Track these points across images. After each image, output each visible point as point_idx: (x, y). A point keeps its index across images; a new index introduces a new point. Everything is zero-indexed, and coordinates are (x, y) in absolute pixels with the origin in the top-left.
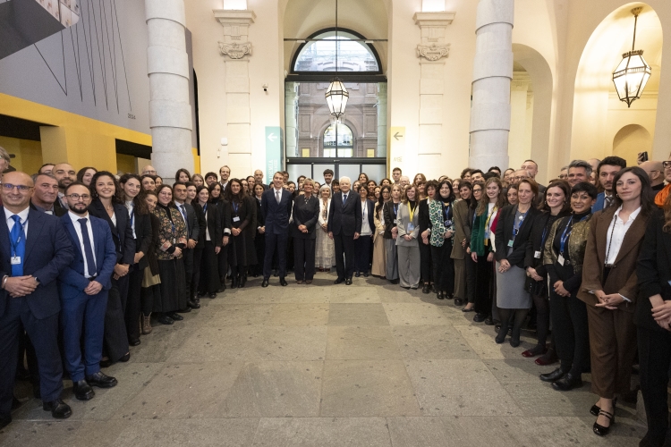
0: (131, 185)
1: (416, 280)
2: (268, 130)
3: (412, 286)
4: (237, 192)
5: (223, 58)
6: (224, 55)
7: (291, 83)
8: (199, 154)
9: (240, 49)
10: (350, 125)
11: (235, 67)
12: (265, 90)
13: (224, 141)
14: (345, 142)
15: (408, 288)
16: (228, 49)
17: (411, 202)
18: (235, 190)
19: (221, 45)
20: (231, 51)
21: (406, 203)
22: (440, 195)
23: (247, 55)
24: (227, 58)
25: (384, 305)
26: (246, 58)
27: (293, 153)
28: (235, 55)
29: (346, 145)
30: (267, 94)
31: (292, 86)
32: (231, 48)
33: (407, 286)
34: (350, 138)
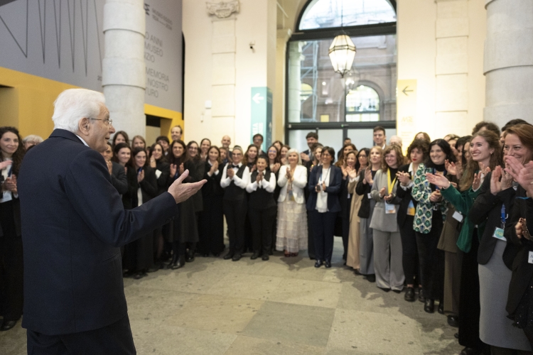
0: (8, 140)
1: (399, 279)
2: (254, 90)
3: (393, 288)
4: (178, 155)
5: (210, 19)
6: (211, 15)
7: (295, 43)
8: (183, 118)
9: (227, 8)
10: (376, 88)
11: (222, 26)
12: (251, 48)
13: (208, 104)
14: (370, 107)
15: (387, 290)
16: (216, 8)
17: (391, 170)
18: (177, 152)
19: (209, 6)
20: (218, 11)
21: (385, 171)
22: (430, 160)
23: (234, 12)
24: (215, 18)
25: (338, 313)
26: (233, 16)
27: (296, 118)
28: (222, 14)
29: (372, 109)
30: (254, 52)
31: (297, 46)
32: (219, 7)
33: (387, 287)
34: (376, 102)
